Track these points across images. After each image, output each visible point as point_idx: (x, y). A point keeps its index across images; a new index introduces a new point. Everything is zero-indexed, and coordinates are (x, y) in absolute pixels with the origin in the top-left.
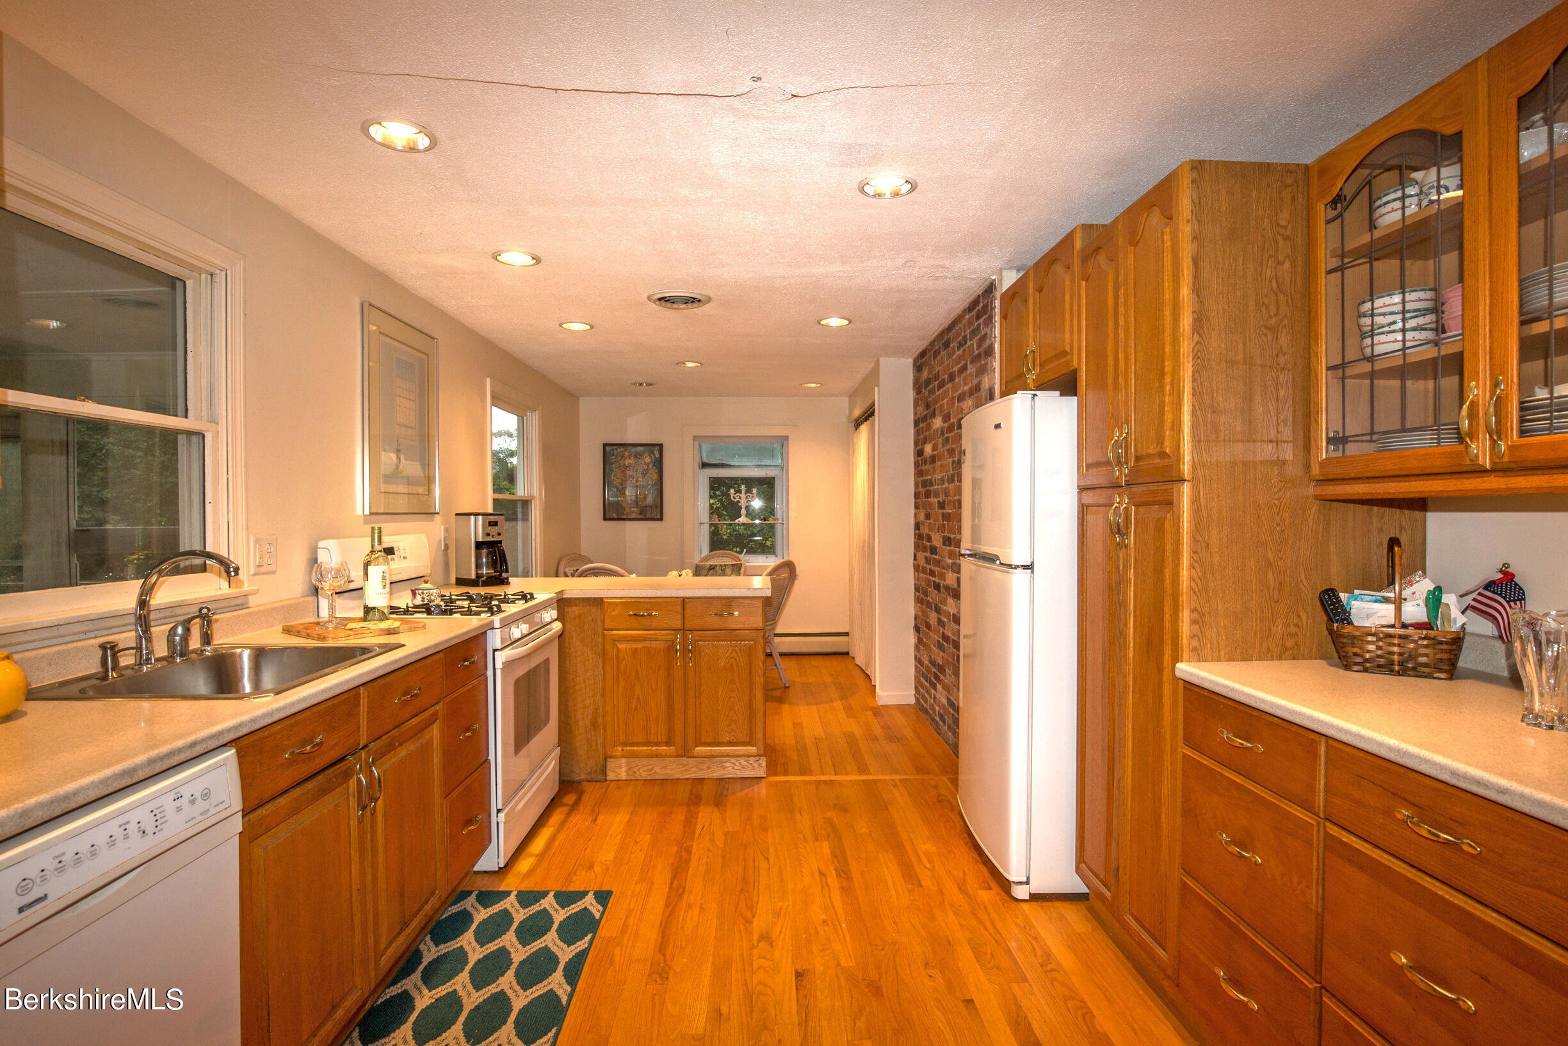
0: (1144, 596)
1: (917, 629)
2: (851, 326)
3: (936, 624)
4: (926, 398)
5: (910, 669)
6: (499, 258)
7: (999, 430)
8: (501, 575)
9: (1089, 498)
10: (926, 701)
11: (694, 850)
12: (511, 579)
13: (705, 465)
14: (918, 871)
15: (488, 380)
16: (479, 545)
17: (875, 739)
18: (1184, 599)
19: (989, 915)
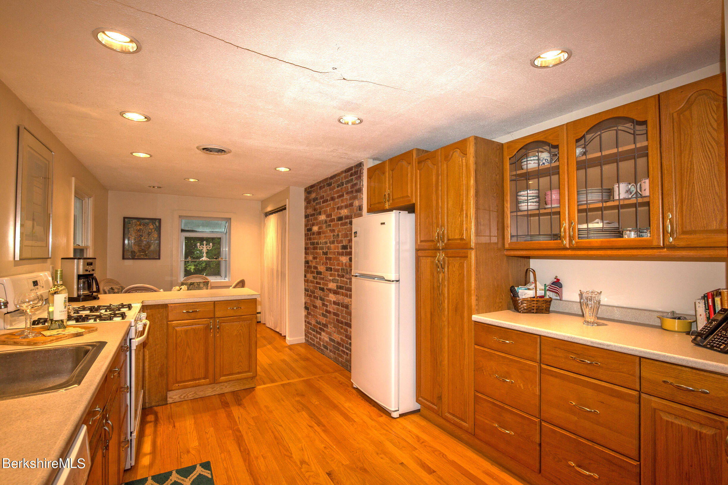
0: (453, 291)
1: (306, 308)
2: (290, 172)
3: (321, 305)
4: (314, 206)
5: (303, 327)
6: (124, 115)
7: (383, 225)
8: (92, 294)
9: (420, 253)
10: (313, 340)
11: (241, 429)
12: (99, 296)
13: (183, 231)
14: (349, 415)
15: (73, 179)
16: (79, 277)
17: (297, 361)
18: (473, 292)
19: (388, 427)
